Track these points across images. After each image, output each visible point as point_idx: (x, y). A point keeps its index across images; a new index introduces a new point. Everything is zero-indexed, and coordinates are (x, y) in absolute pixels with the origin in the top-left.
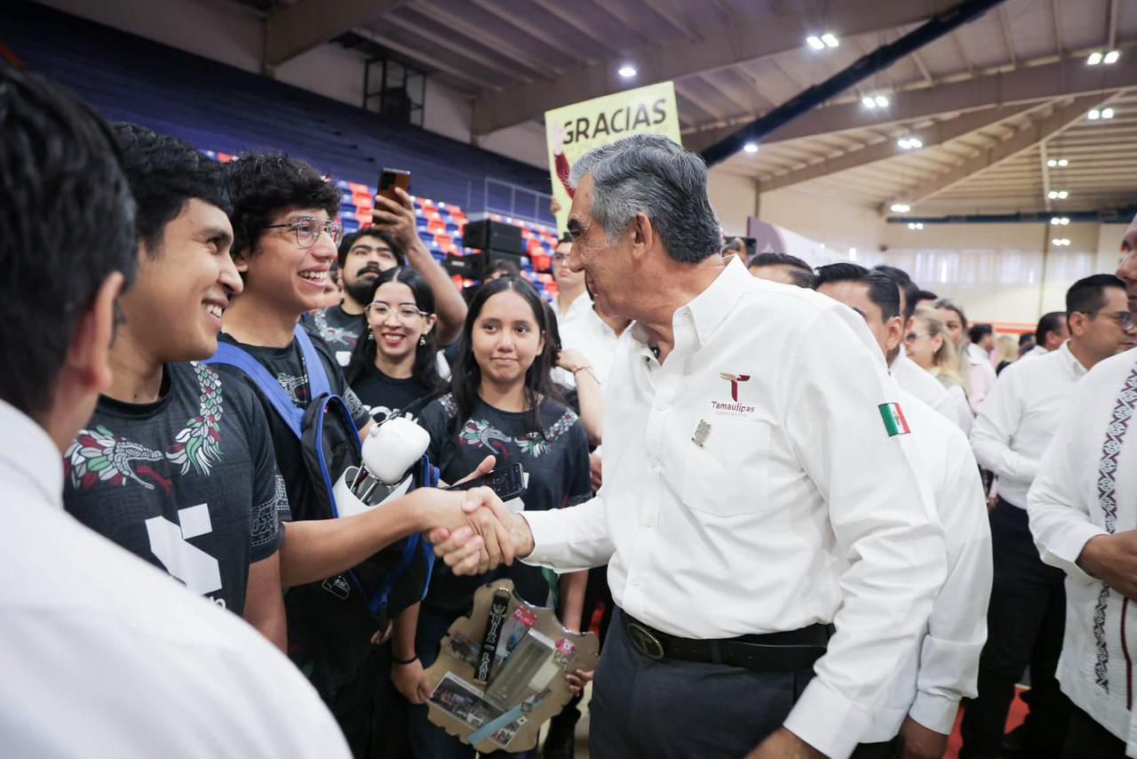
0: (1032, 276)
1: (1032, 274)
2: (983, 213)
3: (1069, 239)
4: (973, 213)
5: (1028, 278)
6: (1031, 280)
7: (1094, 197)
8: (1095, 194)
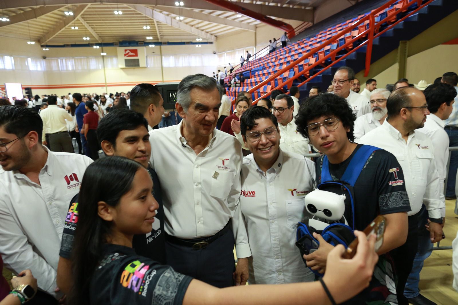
0: (101, 66)
1: (100, 66)
2: (77, 43)
3: (106, 53)
4: (74, 43)
5: (99, 67)
6: (100, 68)
7: (115, 38)
8: (116, 36)
